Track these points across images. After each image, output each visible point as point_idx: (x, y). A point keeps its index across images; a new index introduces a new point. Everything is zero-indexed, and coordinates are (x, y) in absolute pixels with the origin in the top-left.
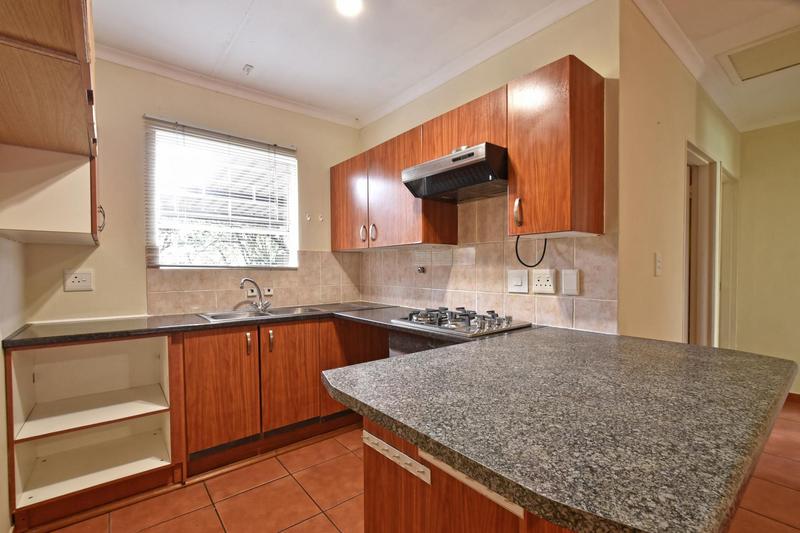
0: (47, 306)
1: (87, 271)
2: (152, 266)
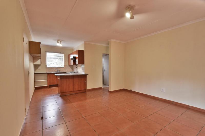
0: (36, 71)
1: (40, 68)
2: (46, 67)
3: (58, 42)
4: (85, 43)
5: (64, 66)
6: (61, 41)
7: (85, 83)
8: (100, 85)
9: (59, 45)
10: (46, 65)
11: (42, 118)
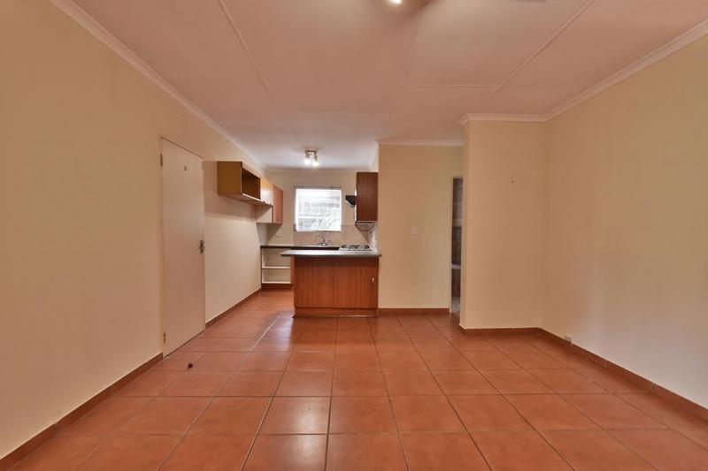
0: (272, 240)
2: (295, 230)
3: (308, 156)
4: (380, 145)
5: (343, 226)
6: (315, 152)
7: (374, 288)
8: (443, 301)
9: (310, 163)
10: (295, 225)
11: (190, 366)
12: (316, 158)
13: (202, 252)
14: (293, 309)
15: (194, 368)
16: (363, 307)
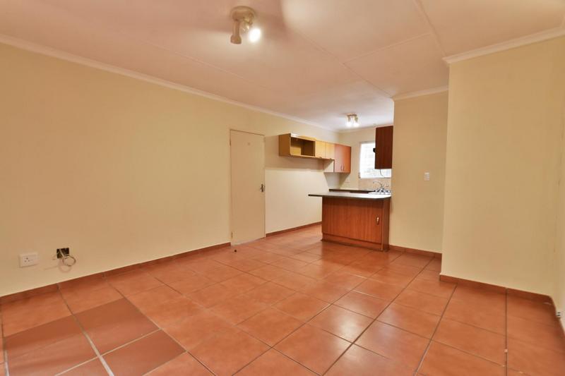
2: (359, 177)
3: (350, 119)
6: (354, 115)
9: (352, 124)
10: (359, 173)
11: (236, 251)
12: (356, 119)
13: (263, 191)
14: (321, 234)
15: (237, 253)
16: (370, 240)
